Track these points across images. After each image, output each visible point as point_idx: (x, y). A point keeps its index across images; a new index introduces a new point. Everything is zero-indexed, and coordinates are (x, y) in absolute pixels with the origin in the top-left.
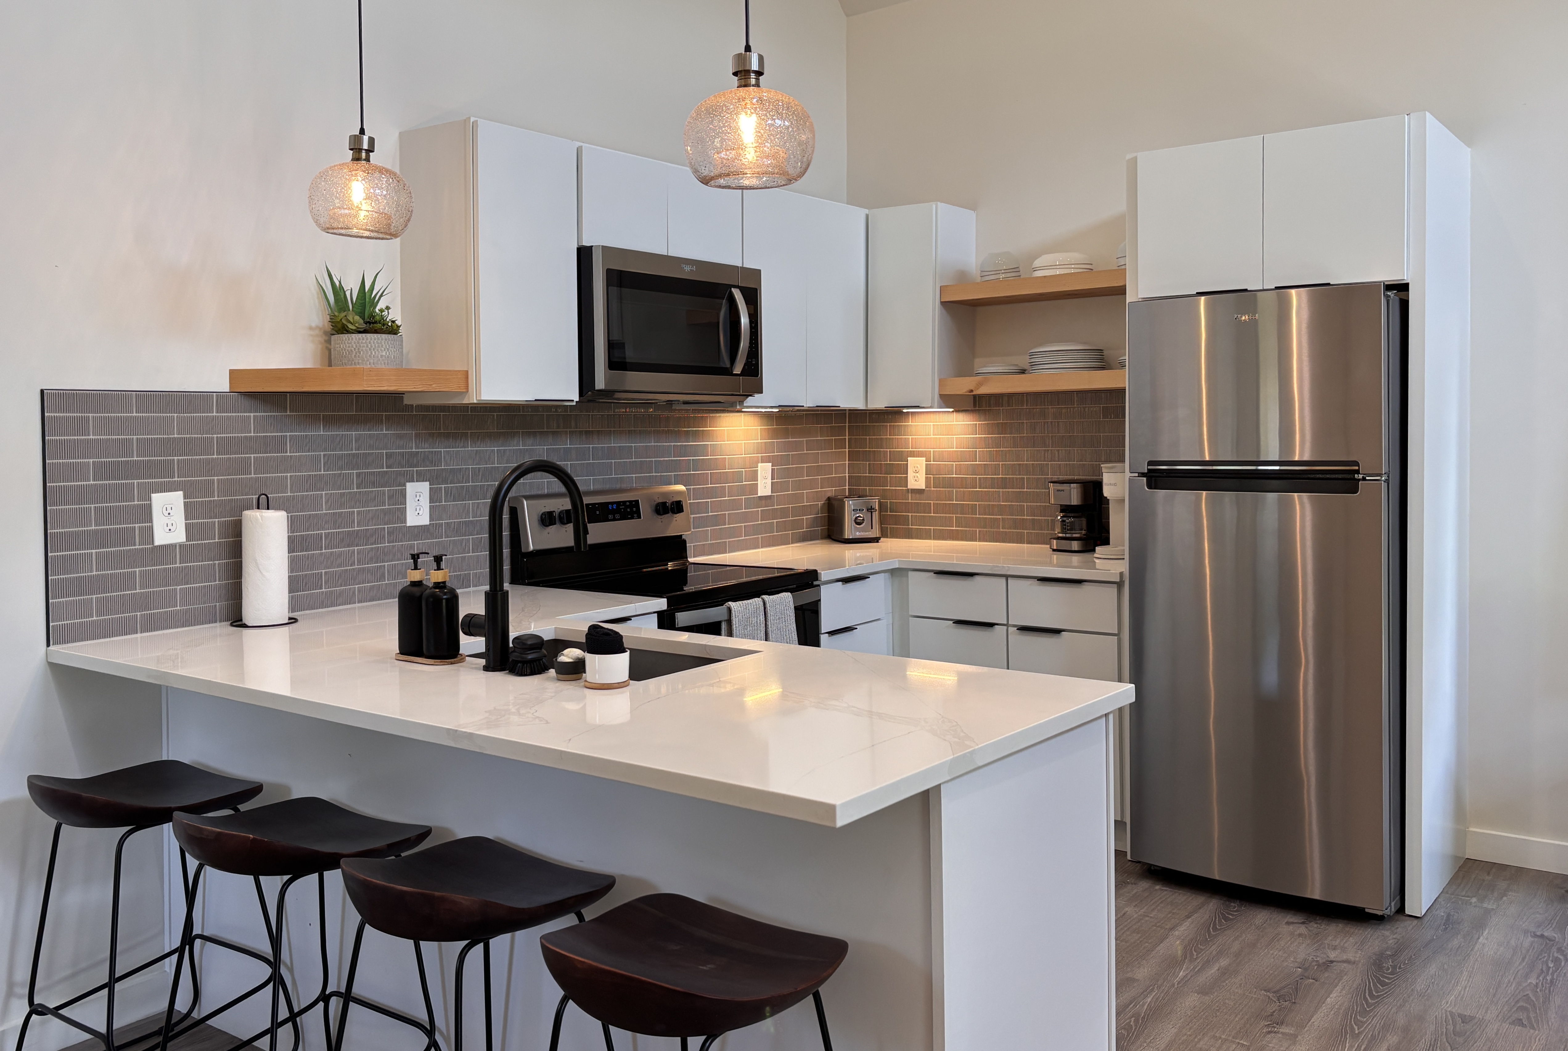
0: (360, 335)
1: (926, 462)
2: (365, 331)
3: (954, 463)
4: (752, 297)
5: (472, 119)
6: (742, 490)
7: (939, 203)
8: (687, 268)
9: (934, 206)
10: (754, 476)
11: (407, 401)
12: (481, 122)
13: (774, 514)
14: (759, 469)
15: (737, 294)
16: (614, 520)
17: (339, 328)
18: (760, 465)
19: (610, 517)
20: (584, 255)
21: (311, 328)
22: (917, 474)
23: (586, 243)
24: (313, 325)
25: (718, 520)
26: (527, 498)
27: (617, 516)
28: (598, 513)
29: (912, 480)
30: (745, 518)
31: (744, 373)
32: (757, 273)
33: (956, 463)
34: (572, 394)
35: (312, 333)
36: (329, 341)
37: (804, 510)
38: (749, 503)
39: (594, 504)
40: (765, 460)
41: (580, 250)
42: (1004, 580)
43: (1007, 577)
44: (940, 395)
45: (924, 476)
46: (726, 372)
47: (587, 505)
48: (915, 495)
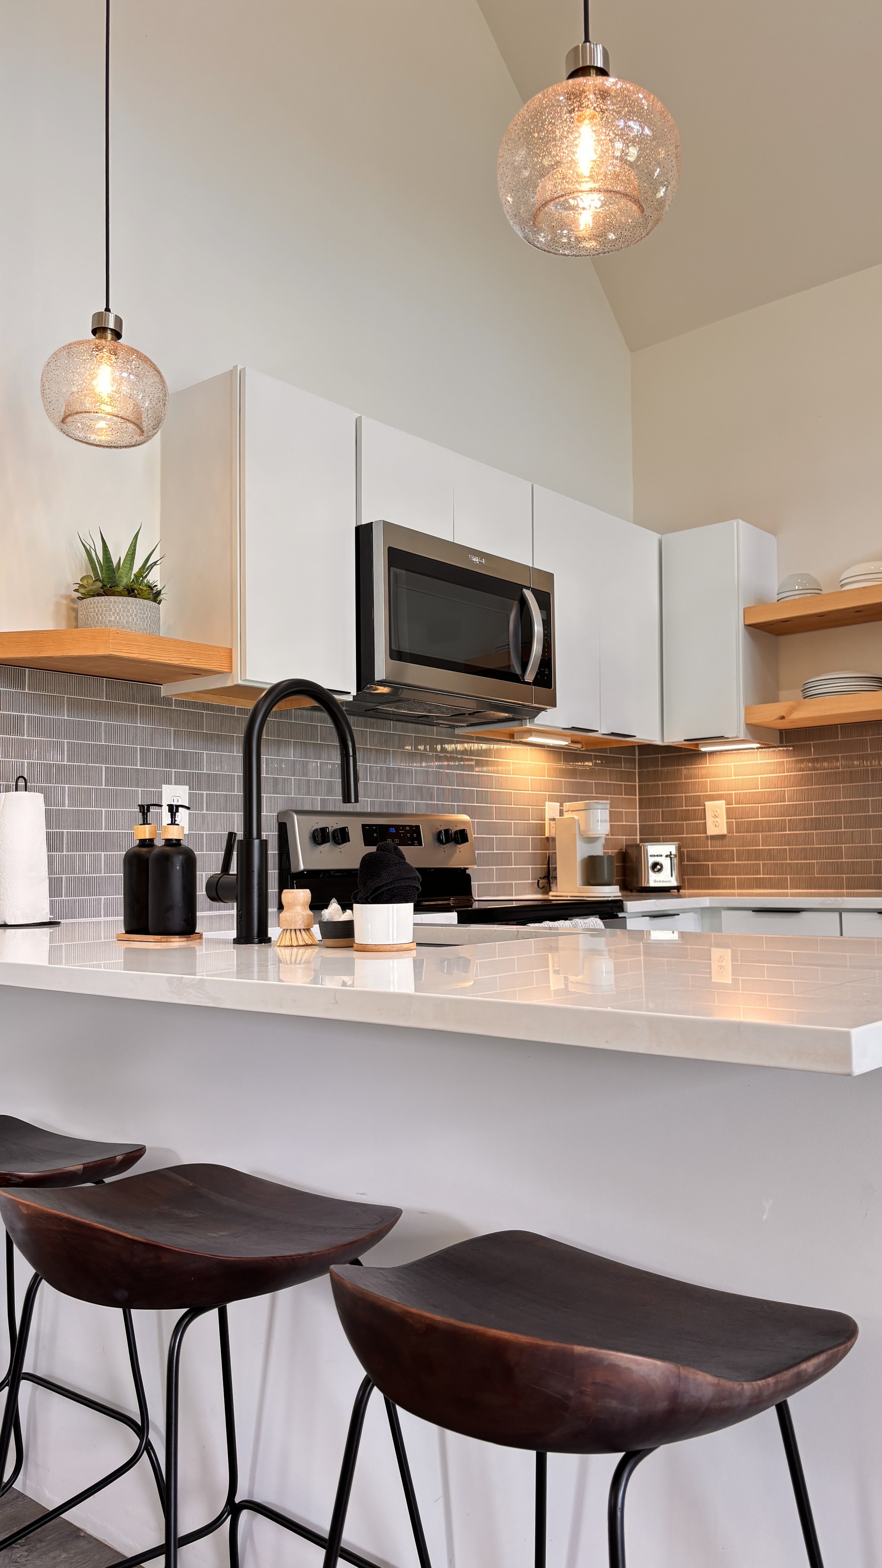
0: (112, 597)
1: (726, 805)
3: (759, 805)
4: (545, 601)
5: (240, 368)
6: (530, 828)
7: (740, 521)
8: (476, 559)
9: (735, 524)
10: (541, 815)
12: (249, 371)
14: (547, 808)
15: (529, 595)
17: (89, 589)
18: (547, 803)
20: (363, 534)
22: (718, 819)
23: (365, 520)
25: (505, 859)
26: (298, 813)
27: (397, 841)
28: (375, 835)
29: (711, 825)
30: (532, 859)
31: (537, 682)
32: (550, 577)
33: (762, 805)
34: (351, 688)
36: (74, 606)
38: (536, 844)
39: (371, 826)
40: (552, 799)
41: (358, 529)
42: (837, 915)
43: (840, 911)
44: (747, 724)
45: (725, 820)
46: (517, 679)
47: (364, 826)
48: (714, 842)
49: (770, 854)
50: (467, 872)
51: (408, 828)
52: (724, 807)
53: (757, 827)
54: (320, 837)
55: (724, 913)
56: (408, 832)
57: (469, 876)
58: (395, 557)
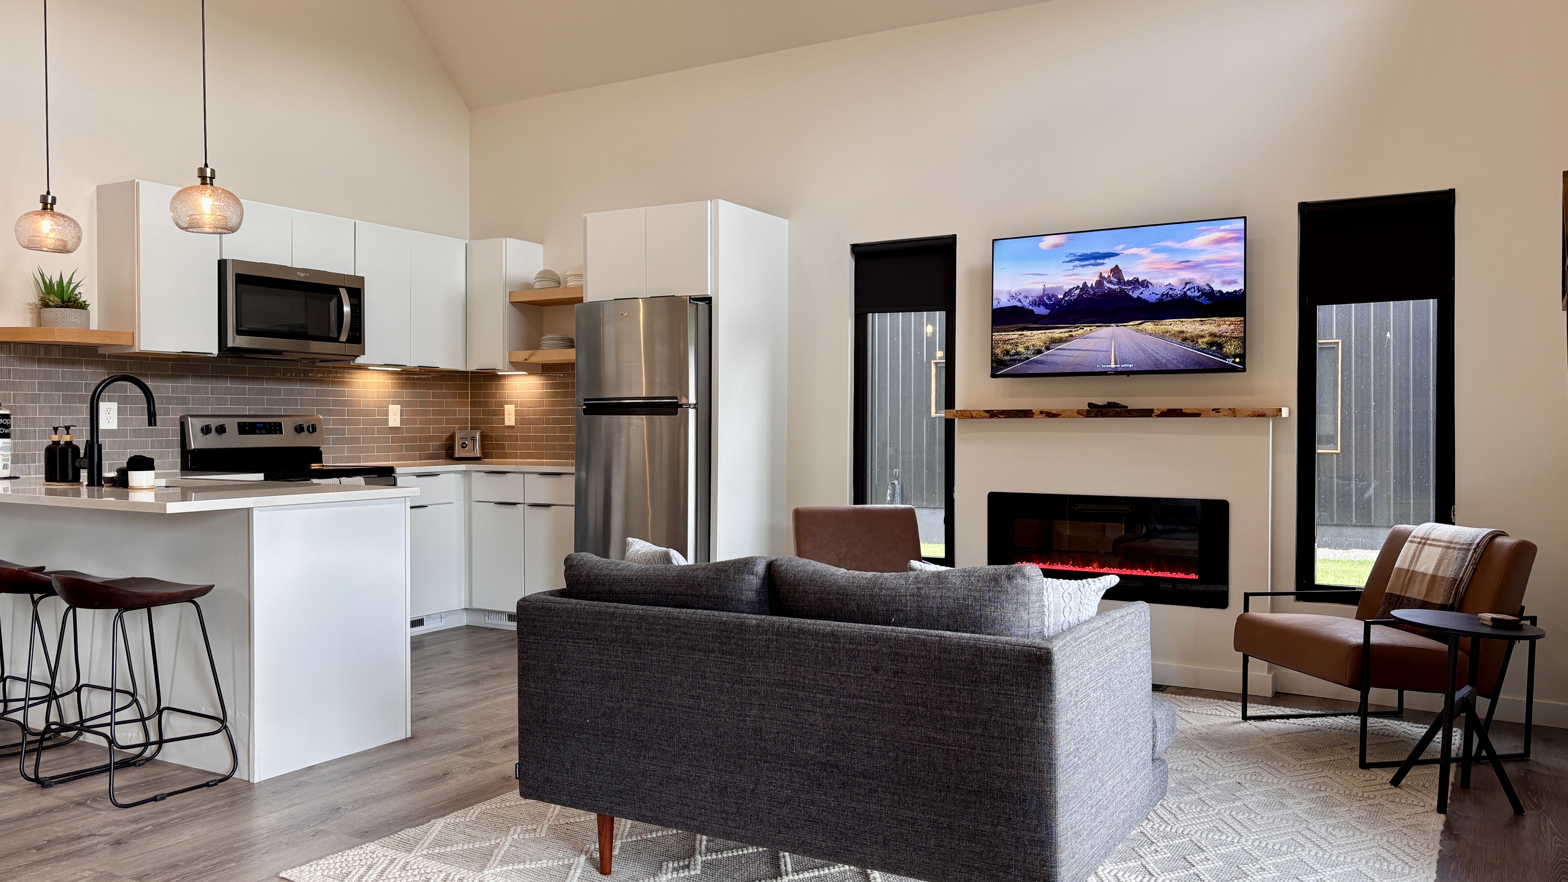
0: (57, 309)
2: (61, 307)
3: (531, 408)
4: (356, 294)
5: (137, 181)
6: (376, 422)
7: (508, 239)
8: (302, 275)
9: (504, 240)
10: (386, 413)
11: (100, 351)
12: (141, 182)
13: (403, 440)
14: (390, 408)
15: (344, 293)
16: (261, 433)
17: (45, 304)
18: (390, 406)
19: (258, 431)
20: (222, 264)
21: (30, 304)
22: (510, 416)
23: (224, 257)
24: (31, 302)
25: (355, 440)
26: (191, 416)
27: (264, 431)
28: (247, 428)
29: (507, 419)
30: (377, 440)
31: (349, 341)
32: (361, 279)
33: (533, 408)
34: (215, 351)
35: (30, 307)
36: (40, 313)
37: (430, 439)
38: (380, 431)
39: (244, 423)
40: (394, 403)
41: (219, 262)
42: (522, 475)
43: (524, 473)
44: (510, 362)
45: (514, 417)
46: (336, 340)
47: (239, 423)
48: (509, 430)
49: (536, 438)
50: (321, 449)
51: (272, 424)
52: (514, 408)
53: (531, 422)
54: (206, 430)
55: (473, 474)
56: (273, 426)
57: (321, 451)
58: (240, 279)
